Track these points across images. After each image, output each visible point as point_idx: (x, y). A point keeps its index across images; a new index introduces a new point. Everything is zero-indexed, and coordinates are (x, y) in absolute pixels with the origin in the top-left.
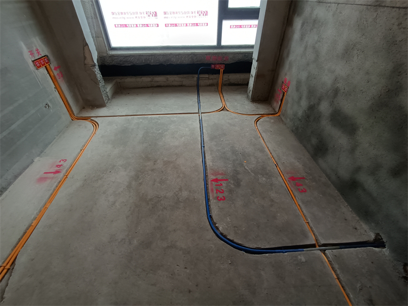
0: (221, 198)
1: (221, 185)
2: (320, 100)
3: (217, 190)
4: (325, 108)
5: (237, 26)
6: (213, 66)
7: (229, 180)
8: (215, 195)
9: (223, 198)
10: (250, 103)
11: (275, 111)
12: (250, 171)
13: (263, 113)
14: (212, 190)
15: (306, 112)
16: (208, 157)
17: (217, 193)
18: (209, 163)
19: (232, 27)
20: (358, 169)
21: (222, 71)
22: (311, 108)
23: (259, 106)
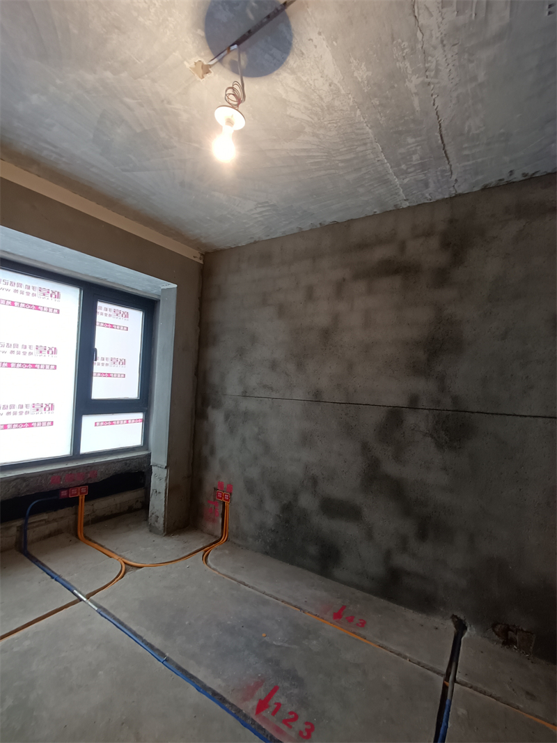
0: (306, 730)
1: (279, 705)
2: (296, 494)
3: (285, 722)
4: (307, 501)
5: (105, 423)
6: (64, 493)
7: (279, 685)
8: (293, 734)
9: (309, 727)
10: (166, 538)
11: (216, 537)
12: (286, 645)
13: (201, 547)
14: (278, 730)
15: (280, 517)
16: (201, 674)
17: (290, 727)
18: (215, 684)
19: (98, 424)
20: (388, 555)
21: (82, 498)
22: (287, 508)
23: (184, 537)
